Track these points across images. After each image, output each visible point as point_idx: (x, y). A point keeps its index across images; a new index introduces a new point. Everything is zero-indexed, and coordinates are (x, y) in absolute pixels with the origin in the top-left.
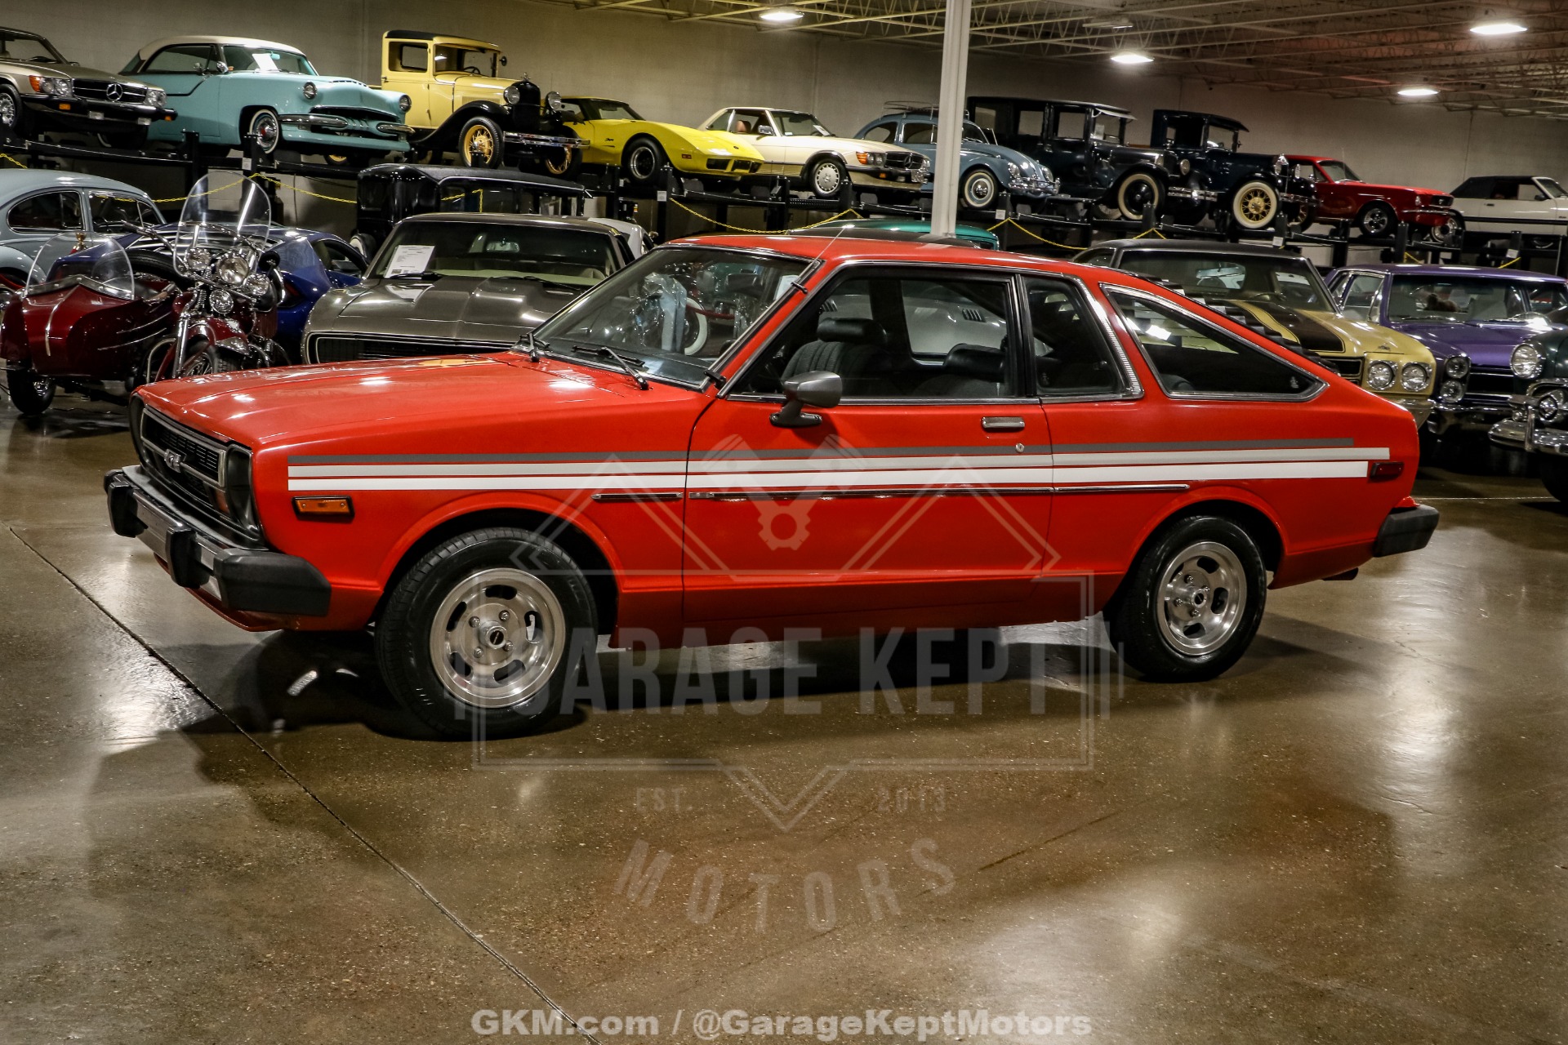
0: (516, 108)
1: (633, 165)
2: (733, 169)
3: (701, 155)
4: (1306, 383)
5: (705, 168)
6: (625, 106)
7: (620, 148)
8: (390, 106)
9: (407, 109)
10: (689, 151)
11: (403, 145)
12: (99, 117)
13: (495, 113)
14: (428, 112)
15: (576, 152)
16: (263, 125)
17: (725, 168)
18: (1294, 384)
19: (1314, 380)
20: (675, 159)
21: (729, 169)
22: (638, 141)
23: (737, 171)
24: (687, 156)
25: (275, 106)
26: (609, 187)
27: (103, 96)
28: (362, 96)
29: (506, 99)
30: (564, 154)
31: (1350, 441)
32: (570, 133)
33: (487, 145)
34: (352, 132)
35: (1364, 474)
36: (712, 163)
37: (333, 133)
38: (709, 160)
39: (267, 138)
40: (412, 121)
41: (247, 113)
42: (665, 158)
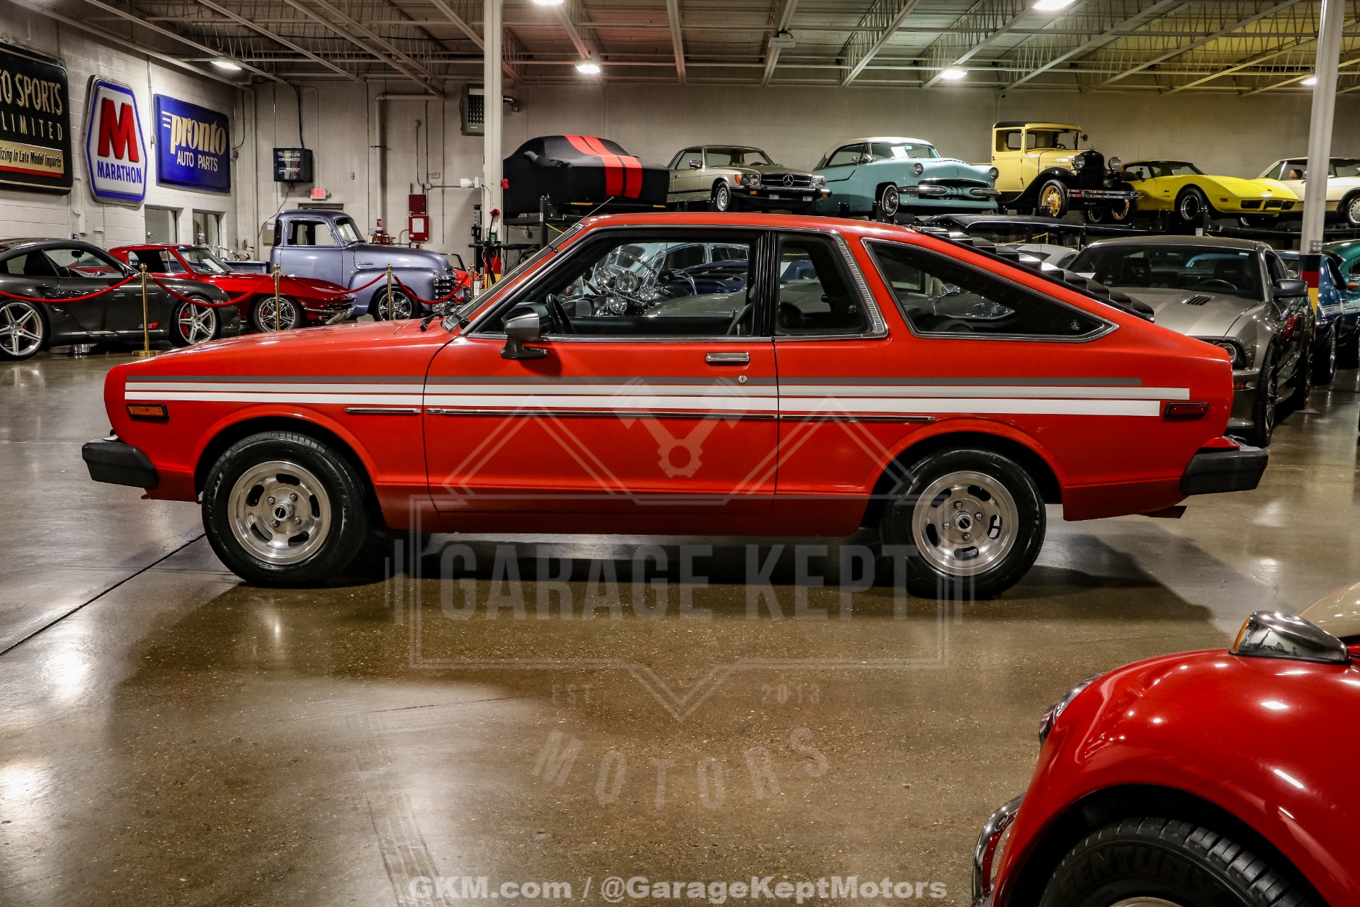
0: (1083, 172)
1: (1183, 209)
2: (1265, 207)
3: (1235, 198)
4: (1088, 324)
5: (1240, 208)
6: (1191, 166)
7: (1173, 197)
8: (983, 176)
9: (996, 177)
10: (1225, 196)
11: (993, 204)
12: (776, 197)
13: (1064, 176)
14: (1021, 179)
15: (1133, 202)
16: (891, 196)
17: (1258, 207)
18: (1075, 326)
19: (1099, 323)
20: (1216, 203)
21: (1262, 208)
22: (1188, 191)
23: (1268, 209)
24: (1224, 200)
25: (897, 182)
26: (1161, 227)
27: (781, 184)
28: (958, 170)
29: (1073, 165)
30: (1125, 204)
31: (1139, 381)
32: (1130, 188)
33: (1057, 200)
34: (951, 197)
35: (1157, 414)
36: (1246, 204)
37: (937, 198)
38: (1243, 201)
39: (892, 205)
40: (1000, 186)
41: (881, 188)
42: (1206, 200)
